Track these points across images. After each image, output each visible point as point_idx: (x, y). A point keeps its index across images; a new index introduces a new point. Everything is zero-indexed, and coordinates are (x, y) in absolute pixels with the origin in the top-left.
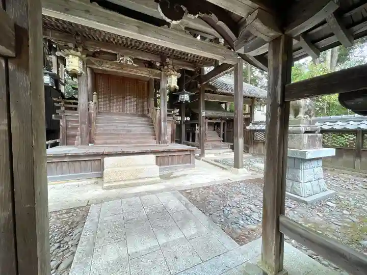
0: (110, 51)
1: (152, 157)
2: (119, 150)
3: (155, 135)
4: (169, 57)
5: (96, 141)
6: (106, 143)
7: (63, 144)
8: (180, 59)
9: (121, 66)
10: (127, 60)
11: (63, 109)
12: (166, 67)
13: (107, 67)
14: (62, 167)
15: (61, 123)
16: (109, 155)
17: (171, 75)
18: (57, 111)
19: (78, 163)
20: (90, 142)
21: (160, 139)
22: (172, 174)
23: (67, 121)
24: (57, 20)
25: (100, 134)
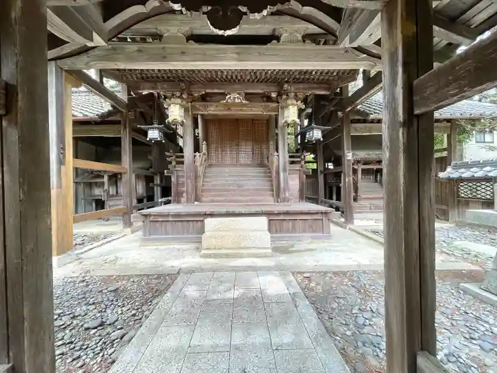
0: (216, 91)
1: (264, 220)
2: (224, 210)
3: (273, 191)
4: (287, 82)
5: (204, 199)
6: (213, 201)
7: (175, 201)
8: (303, 81)
9: (228, 107)
10: (235, 97)
11: (174, 163)
12: (284, 97)
13: (212, 110)
14: (166, 227)
15: (173, 179)
17: (287, 107)
18: (170, 166)
19: (180, 224)
20: (196, 200)
21: (278, 196)
22: (293, 247)
23: (177, 176)
24: (159, 70)
25: (209, 190)
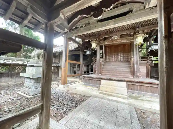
2: (109, 78)
3: (131, 72)
4: (138, 27)
5: (102, 73)
6: (106, 74)
7: (94, 74)
9: (112, 41)
10: (115, 37)
11: (94, 61)
12: (137, 33)
13: (107, 43)
14: (90, 81)
15: (94, 66)
16: (104, 79)
17: (137, 37)
18: (93, 62)
19: (94, 81)
20: (100, 74)
23: (95, 65)
25: (104, 71)
